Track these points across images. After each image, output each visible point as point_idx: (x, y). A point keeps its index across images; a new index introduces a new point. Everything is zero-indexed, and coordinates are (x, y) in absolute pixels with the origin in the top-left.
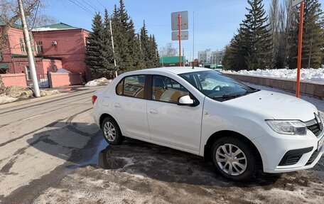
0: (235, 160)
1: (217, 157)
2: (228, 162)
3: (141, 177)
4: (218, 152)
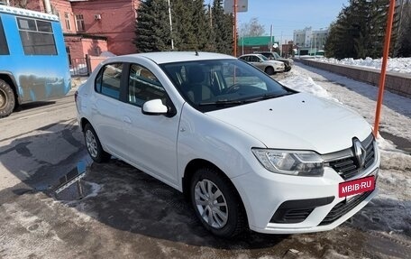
0: (215, 205)
1: (197, 198)
2: (208, 207)
3: (87, 218)
4: (197, 190)
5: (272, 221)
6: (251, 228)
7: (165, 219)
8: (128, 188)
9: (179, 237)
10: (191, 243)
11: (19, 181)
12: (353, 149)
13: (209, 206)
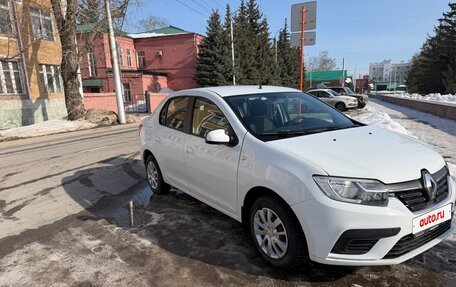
0: (274, 235)
1: (256, 228)
2: (267, 237)
3: (147, 243)
4: (256, 219)
5: (333, 251)
6: (312, 258)
7: (223, 248)
8: (188, 218)
9: (237, 265)
10: (249, 272)
11: (83, 209)
12: (422, 180)
13: (269, 235)
